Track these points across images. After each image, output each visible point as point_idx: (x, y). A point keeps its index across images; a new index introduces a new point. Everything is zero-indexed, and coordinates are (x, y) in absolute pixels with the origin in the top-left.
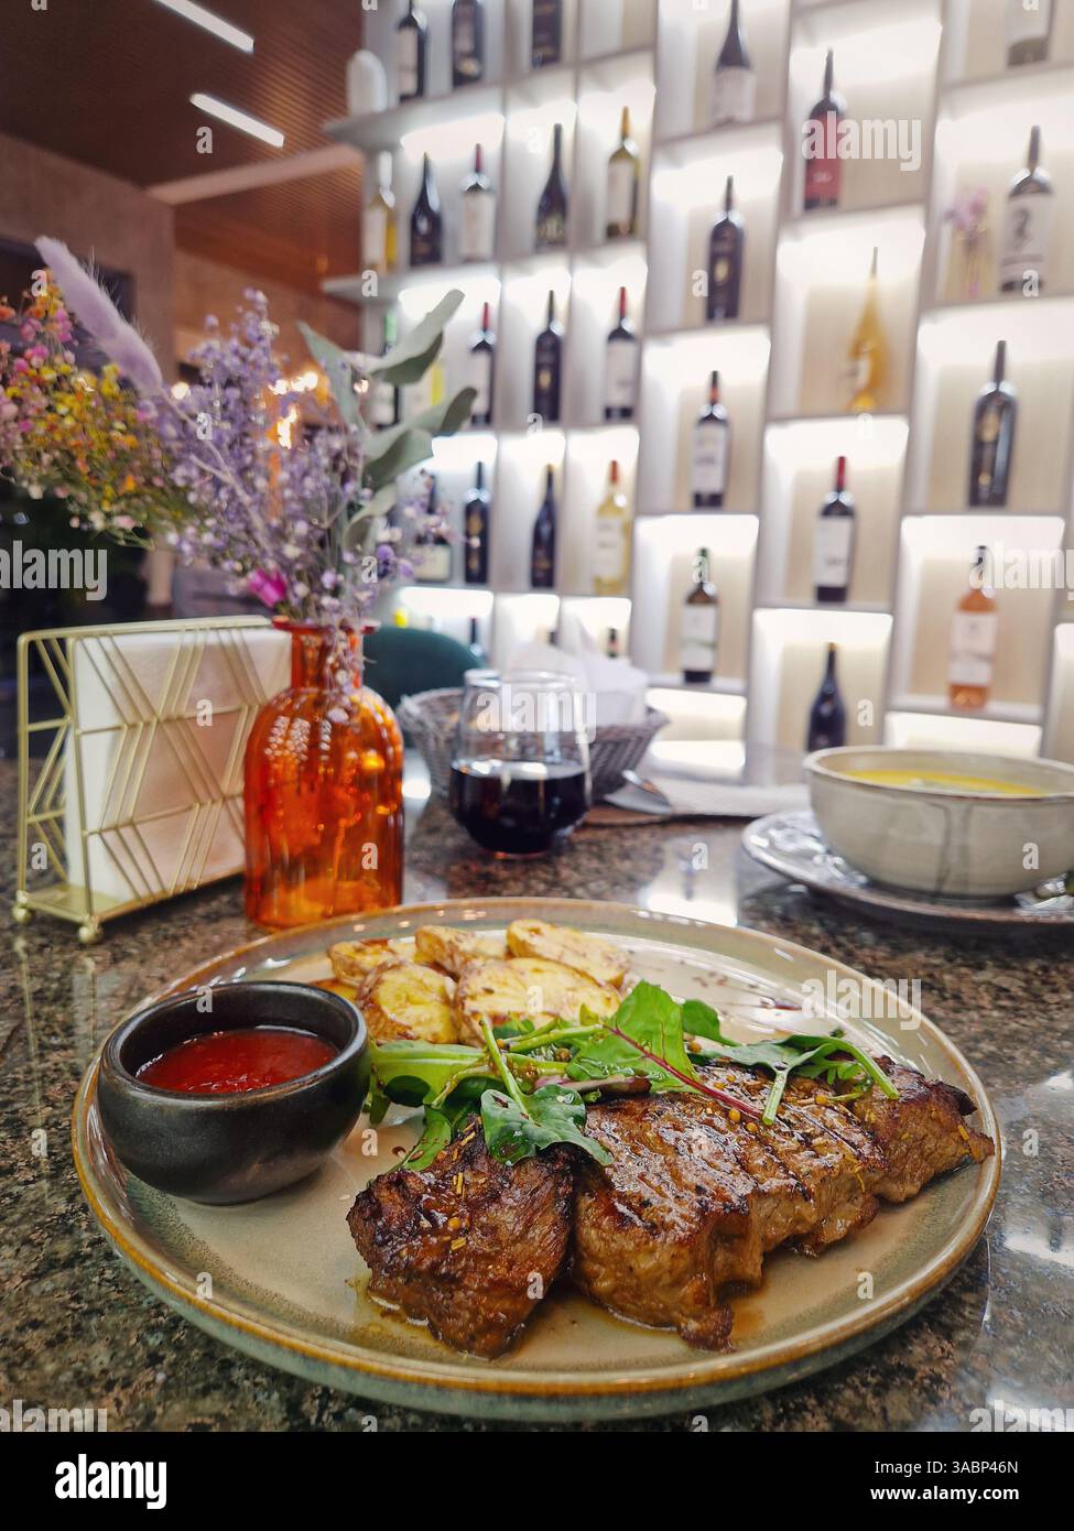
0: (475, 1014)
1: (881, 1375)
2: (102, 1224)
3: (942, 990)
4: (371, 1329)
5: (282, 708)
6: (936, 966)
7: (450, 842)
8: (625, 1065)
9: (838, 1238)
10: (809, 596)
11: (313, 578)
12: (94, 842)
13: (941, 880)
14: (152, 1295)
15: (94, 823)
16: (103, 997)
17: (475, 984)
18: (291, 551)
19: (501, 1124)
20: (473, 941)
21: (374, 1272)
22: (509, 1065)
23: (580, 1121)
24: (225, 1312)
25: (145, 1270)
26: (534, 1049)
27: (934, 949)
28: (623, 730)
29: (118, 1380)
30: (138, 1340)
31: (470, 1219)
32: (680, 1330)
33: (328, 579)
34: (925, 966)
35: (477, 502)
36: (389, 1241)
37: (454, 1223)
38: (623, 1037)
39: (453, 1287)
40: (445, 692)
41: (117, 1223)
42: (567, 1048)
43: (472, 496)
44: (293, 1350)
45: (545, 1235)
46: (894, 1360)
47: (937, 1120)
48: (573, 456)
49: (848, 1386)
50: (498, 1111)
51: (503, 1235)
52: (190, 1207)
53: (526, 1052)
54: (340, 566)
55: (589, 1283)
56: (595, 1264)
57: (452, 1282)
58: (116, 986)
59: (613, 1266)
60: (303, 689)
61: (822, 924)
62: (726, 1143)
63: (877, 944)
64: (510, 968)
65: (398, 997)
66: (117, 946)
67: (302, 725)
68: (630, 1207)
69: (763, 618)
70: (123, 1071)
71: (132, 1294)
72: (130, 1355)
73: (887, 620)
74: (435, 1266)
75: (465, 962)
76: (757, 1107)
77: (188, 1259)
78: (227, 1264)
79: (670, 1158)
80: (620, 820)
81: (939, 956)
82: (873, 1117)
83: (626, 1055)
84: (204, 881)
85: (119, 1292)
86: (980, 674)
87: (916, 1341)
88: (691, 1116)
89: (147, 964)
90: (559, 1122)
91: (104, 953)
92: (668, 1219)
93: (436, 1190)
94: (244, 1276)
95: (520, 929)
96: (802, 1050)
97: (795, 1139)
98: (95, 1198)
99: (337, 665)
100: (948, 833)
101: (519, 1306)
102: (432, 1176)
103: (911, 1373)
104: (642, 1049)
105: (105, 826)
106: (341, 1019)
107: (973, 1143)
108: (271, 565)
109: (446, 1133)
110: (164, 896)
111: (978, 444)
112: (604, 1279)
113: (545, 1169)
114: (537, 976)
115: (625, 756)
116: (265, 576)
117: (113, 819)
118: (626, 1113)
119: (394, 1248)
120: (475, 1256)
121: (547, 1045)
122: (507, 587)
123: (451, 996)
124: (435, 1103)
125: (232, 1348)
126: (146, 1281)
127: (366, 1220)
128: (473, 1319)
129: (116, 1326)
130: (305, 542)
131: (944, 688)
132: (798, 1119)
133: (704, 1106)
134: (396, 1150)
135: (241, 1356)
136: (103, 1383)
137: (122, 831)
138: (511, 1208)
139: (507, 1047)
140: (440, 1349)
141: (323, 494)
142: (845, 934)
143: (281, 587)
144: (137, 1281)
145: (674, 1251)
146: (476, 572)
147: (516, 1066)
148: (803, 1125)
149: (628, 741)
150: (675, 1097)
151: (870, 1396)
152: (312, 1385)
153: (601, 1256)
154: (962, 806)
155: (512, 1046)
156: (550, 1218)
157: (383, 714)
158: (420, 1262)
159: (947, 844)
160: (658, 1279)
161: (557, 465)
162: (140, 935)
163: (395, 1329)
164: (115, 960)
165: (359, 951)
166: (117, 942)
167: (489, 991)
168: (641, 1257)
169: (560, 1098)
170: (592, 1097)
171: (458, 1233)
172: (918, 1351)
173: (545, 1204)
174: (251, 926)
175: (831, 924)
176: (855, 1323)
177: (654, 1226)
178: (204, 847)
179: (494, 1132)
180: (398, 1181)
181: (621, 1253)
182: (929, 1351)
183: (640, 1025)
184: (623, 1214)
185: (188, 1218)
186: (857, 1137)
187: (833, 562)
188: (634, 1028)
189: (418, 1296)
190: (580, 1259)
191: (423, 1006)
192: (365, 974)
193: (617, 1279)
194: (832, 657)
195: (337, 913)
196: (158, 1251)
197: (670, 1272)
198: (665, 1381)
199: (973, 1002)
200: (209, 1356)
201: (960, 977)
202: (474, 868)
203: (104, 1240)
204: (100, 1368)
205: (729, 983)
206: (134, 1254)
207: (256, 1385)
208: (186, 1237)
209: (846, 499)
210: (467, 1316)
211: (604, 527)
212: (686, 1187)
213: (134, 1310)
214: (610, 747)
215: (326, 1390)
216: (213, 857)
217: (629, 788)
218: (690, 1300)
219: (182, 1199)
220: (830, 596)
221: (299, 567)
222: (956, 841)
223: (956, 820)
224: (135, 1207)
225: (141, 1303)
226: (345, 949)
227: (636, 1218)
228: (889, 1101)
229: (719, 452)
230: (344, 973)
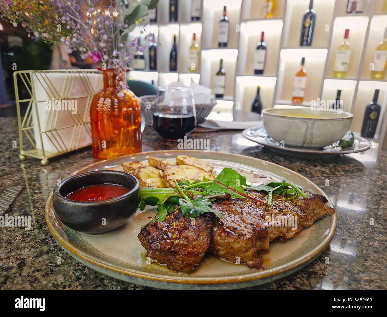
0: (170, 179)
1: (307, 274)
2: (58, 241)
3: (306, 172)
4: (149, 267)
5: (101, 95)
6: (303, 166)
7: (154, 137)
8: (222, 191)
9: (291, 237)
10: (252, 72)
11: (110, 53)
12: (44, 135)
13: (304, 143)
14: (76, 260)
15: (43, 129)
16: (51, 179)
17: (169, 172)
18: (102, 44)
19: (187, 208)
20: (166, 161)
21: (148, 251)
22: (184, 192)
23: (210, 206)
24: (101, 264)
25: (74, 253)
26: (191, 188)
27: (301, 162)
28: (204, 105)
29: (67, 285)
30: (72, 273)
31: (179, 235)
32: (247, 264)
33: (115, 53)
34: (300, 166)
35: (153, 46)
36: (154, 242)
37: (174, 236)
38: (220, 183)
39: (176, 254)
40: (148, 96)
41: (63, 240)
42: (201, 188)
43: (151, 44)
44: (126, 275)
45: (204, 239)
46: (311, 270)
47: (318, 204)
48: (182, 32)
49: (298, 278)
50: (185, 204)
51: (190, 239)
52: (86, 235)
53: (189, 189)
54: (119, 49)
55: (217, 252)
56: (219, 246)
57: (175, 253)
58: (54, 176)
59: (225, 247)
60: (108, 89)
61: (268, 156)
62: (257, 212)
63: (285, 161)
64: (179, 167)
65: (146, 176)
66: (53, 165)
67: (108, 101)
68: (230, 230)
69: (239, 79)
70: (61, 196)
71: (69, 260)
72: (70, 278)
73: (275, 79)
74: (170, 249)
75: (165, 166)
76: (265, 202)
77: (87, 249)
78: (100, 251)
79: (241, 216)
80: (204, 131)
81: (303, 164)
82: (300, 204)
83: (222, 189)
84: (80, 147)
85: (65, 260)
86: (301, 94)
87: (316, 265)
88: (245, 204)
89: (64, 170)
90: (204, 206)
91: (50, 168)
92: (244, 233)
93: (167, 227)
94: (105, 254)
95: (180, 157)
96: (274, 187)
97: (278, 210)
98: (55, 233)
99: (120, 79)
100: (307, 129)
101: (197, 259)
102: (165, 223)
103: (316, 273)
104: (227, 186)
105: (47, 130)
106: (130, 181)
107: (328, 210)
108: (96, 49)
109: (166, 212)
110: (67, 151)
111: (304, 27)
112: (222, 251)
113: (203, 220)
114: (188, 170)
115: (205, 113)
116: (94, 53)
117: (50, 128)
118: (224, 204)
119: (156, 244)
120: (183, 245)
121: (195, 187)
122: (163, 71)
123: (162, 175)
124: (161, 204)
125: (103, 274)
126: (73, 256)
127: (145, 236)
128: (182, 263)
129: (65, 270)
130: (106, 42)
131: (291, 98)
132: (277, 205)
133: (249, 202)
134: (149, 218)
135: (107, 276)
136: (62, 286)
137: (53, 132)
138: (192, 231)
139: (183, 188)
140: (171, 272)
141: (112, 26)
142: (275, 159)
143: (99, 57)
144: (71, 257)
145: (246, 242)
146: (153, 67)
147: (186, 193)
148: (279, 206)
149: (206, 108)
150: (238, 199)
151: (305, 280)
152: (131, 284)
153: (222, 244)
154: (312, 122)
155: (184, 187)
156: (205, 234)
157: (134, 97)
158: (165, 247)
159: (307, 132)
160: (241, 250)
161: (177, 34)
162: (61, 162)
163: (156, 267)
164: (53, 169)
165: (131, 164)
166: (53, 164)
167: (174, 174)
168: (235, 244)
169: (203, 201)
170: (213, 200)
171: (176, 239)
172: (317, 267)
173: (203, 230)
174: (95, 160)
175: (271, 156)
176: (302, 260)
177: (239, 235)
178: (79, 138)
179: (185, 210)
180: (155, 225)
181: (229, 243)
182: (321, 267)
183: (226, 180)
184: (229, 232)
185: (85, 238)
186: (296, 209)
187: (260, 63)
188: (224, 181)
189: (163, 257)
190: (214, 245)
191: (153, 178)
192: (134, 170)
193: (227, 250)
194: (258, 90)
195: (121, 155)
196: (77, 248)
197: (245, 248)
198: (246, 278)
199: (316, 175)
200: (96, 277)
201: (311, 169)
202: (161, 144)
203: (58, 245)
204: (61, 282)
205: (243, 171)
206: (70, 249)
207: (112, 285)
208: (85, 243)
209: (264, 44)
210: (180, 262)
211: (191, 53)
212: (247, 224)
213: (70, 265)
214: (200, 110)
215: (135, 285)
216: (82, 140)
217: (206, 122)
218: (250, 255)
219: (83, 233)
220: (259, 72)
221: (105, 50)
222: (309, 131)
223: (310, 125)
224: (68, 235)
225: (72, 263)
226: (126, 164)
227: (233, 233)
228: (304, 199)
229: (226, 30)
230: (127, 170)
